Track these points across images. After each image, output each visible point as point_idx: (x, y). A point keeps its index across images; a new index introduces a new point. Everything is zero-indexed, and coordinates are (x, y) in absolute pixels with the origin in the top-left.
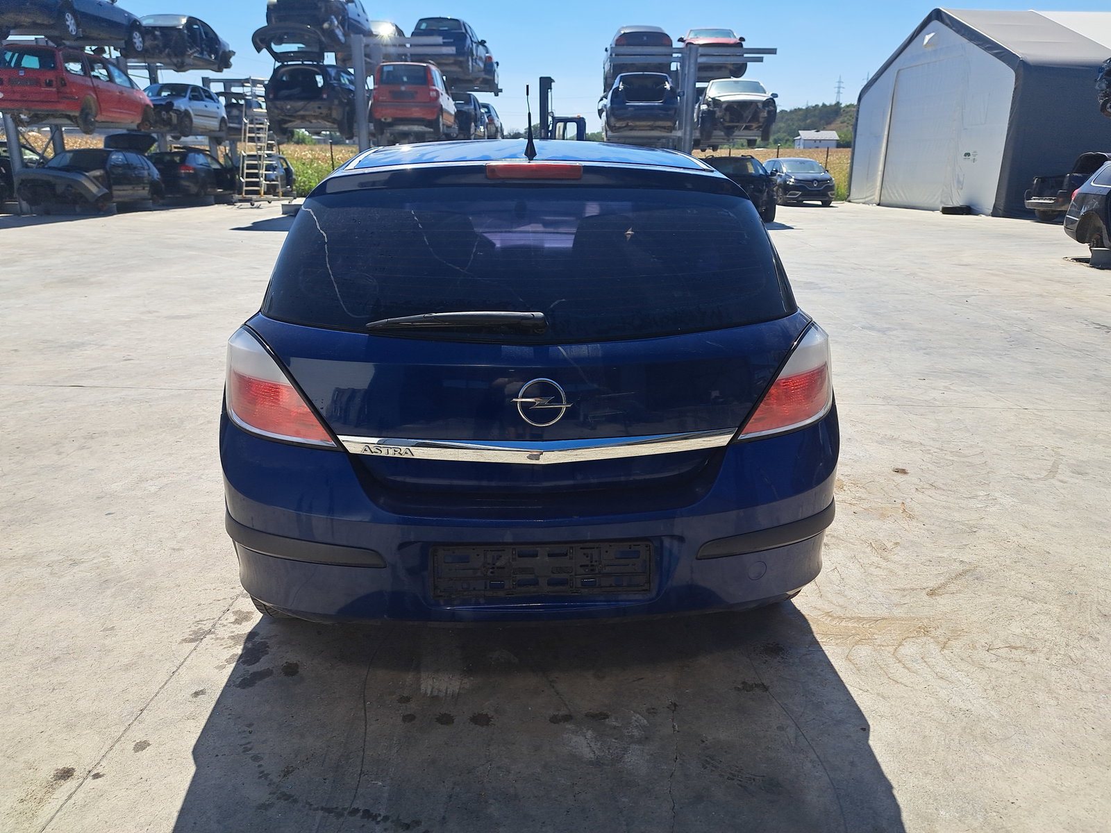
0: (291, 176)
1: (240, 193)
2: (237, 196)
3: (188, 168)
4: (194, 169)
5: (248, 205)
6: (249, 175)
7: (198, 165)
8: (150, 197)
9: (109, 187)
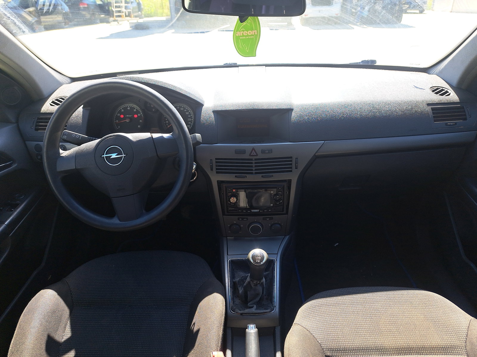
0: (141, 6)
1: (113, 17)
2: (111, 19)
3: (84, 4)
4: (87, 5)
5: (116, 23)
6: (116, 7)
7: (90, 2)
8: (63, 21)
9: (39, 16)
